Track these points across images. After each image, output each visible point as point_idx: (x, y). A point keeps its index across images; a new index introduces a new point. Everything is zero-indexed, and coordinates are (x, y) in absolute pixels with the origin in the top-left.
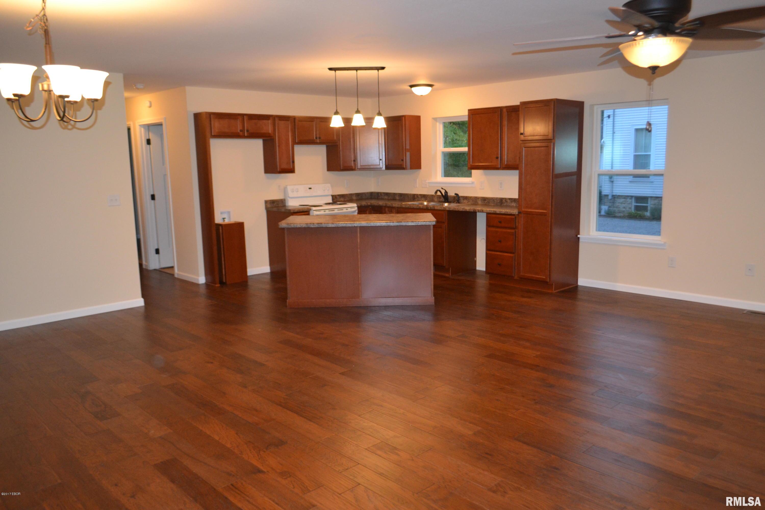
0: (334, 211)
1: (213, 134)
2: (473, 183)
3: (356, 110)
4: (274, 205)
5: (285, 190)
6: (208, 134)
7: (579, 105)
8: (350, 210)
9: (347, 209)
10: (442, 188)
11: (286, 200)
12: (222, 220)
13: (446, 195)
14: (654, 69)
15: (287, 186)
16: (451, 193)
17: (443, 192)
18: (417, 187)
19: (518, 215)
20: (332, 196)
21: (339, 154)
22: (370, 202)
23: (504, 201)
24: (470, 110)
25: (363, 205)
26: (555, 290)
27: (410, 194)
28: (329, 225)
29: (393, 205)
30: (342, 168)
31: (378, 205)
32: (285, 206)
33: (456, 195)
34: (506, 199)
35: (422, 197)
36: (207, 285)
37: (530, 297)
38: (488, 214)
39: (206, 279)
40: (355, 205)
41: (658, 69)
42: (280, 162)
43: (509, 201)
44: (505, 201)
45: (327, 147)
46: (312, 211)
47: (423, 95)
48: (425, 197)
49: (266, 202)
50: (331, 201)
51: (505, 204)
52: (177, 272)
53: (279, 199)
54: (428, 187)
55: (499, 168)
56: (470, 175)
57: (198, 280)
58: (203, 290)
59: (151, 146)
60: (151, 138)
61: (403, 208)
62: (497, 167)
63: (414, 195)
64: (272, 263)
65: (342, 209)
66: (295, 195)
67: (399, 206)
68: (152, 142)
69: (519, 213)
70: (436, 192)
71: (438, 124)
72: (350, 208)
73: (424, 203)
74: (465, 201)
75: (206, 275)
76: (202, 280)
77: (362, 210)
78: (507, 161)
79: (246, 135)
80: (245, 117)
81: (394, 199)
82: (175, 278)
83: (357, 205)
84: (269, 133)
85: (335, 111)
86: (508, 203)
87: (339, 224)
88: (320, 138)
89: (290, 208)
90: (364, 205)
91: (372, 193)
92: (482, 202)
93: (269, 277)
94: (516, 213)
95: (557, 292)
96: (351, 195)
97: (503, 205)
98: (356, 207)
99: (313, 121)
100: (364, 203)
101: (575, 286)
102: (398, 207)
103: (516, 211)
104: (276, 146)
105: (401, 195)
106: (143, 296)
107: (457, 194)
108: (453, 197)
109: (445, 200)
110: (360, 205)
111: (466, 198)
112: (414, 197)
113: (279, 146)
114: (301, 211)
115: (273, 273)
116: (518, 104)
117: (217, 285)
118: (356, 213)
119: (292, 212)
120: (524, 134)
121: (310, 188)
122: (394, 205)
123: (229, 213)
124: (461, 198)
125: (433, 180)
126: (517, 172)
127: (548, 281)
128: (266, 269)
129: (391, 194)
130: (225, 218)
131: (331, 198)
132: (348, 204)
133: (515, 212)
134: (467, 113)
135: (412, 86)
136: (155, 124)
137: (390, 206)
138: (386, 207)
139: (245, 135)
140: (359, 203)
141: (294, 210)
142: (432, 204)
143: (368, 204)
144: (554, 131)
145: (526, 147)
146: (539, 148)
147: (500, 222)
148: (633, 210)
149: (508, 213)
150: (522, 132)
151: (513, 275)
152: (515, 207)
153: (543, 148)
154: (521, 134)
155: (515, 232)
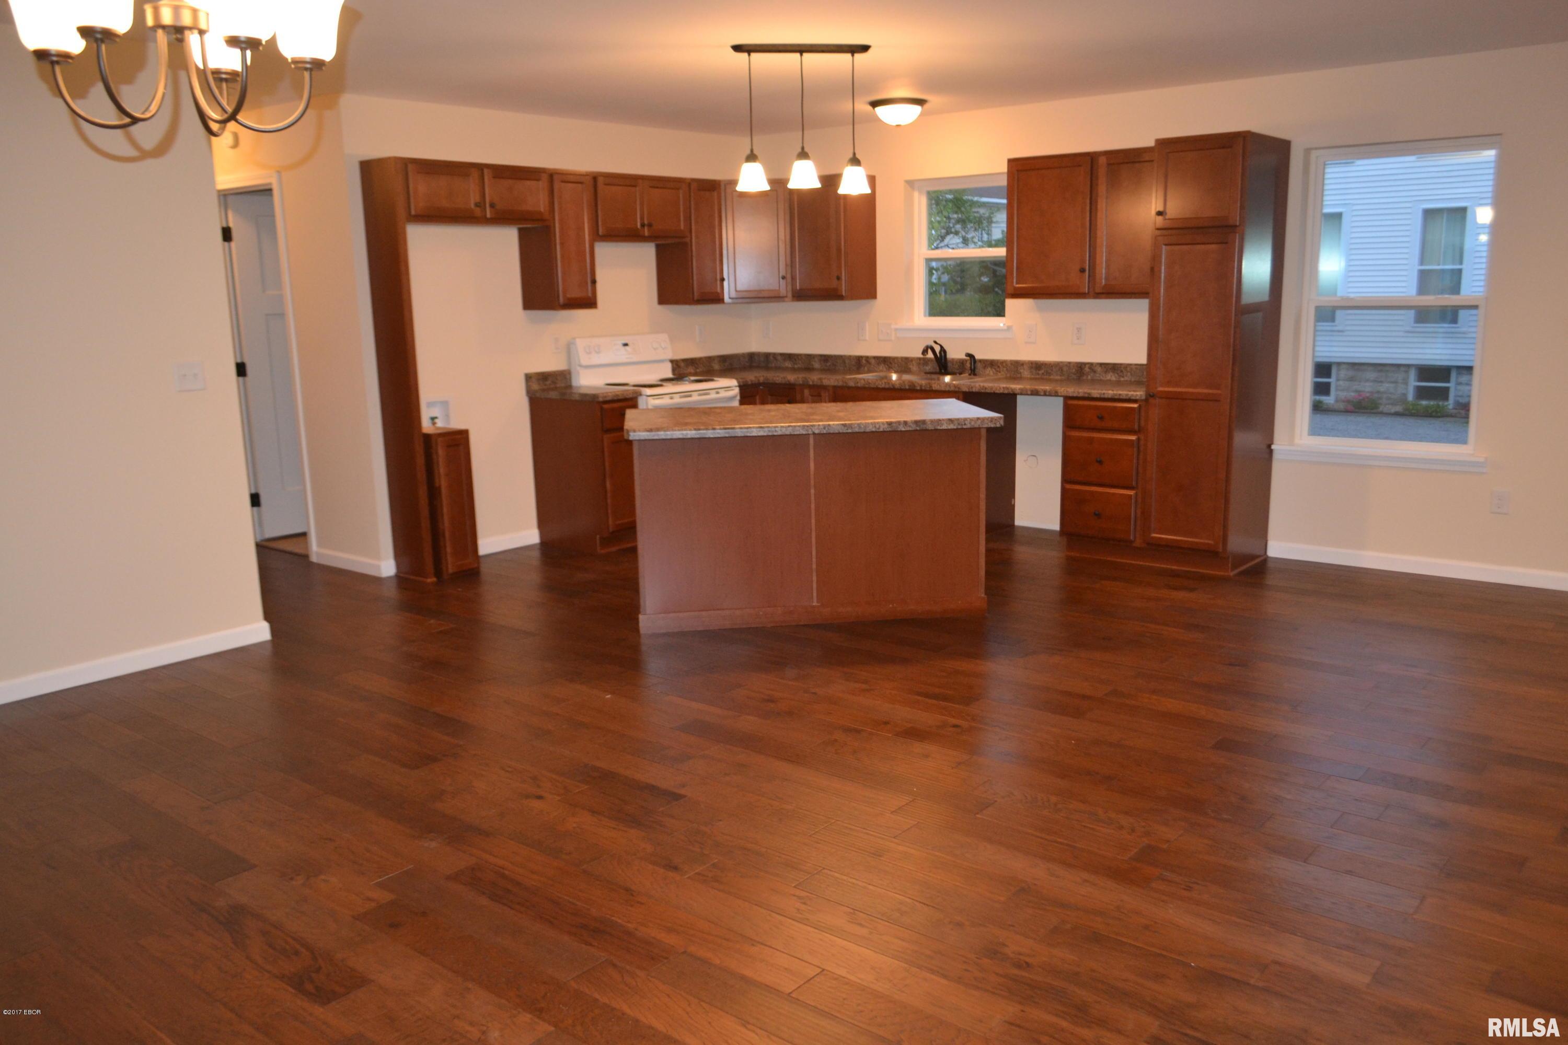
0: (690, 396)
1: (413, 212)
2: (1009, 328)
3: (800, 150)
4: (545, 385)
5: (569, 349)
6: (401, 213)
7: (1281, 148)
8: (723, 394)
9: (718, 393)
10: (935, 342)
11: (573, 371)
12: (430, 421)
13: (943, 358)
15: (574, 339)
16: (955, 353)
17: (937, 349)
18: (865, 340)
19: (1146, 400)
20: (672, 361)
21: (690, 263)
22: (763, 376)
23: (1087, 369)
24: (1010, 161)
25: (750, 383)
26: (1232, 570)
27: (850, 357)
28: (752, 432)
29: (824, 381)
30: (696, 298)
31: (784, 382)
32: (570, 387)
33: (968, 358)
34: (1091, 365)
35: (878, 364)
36: (401, 579)
37: (1192, 590)
38: (1067, 398)
39: (398, 566)
40: (734, 382)
42: (566, 285)
43: (1099, 369)
44: (1090, 368)
45: (658, 247)
46: (644, 397)
47: (902, 123)
48: (887, 362)
49: (528, 377)
50: (670, 375)
51: (1089, 377)
52: (317, 551)
53: (558, 371)
54: (893, 338)
55: (1085, 293)
56: (999, 312)
57: (379, 567)
58: (391, 592)
59: (233, 244)
60: (231, 225)
61: (849, 388)
62: (1081, 291)
63: (859, 359)
64: (542, 522)
65: (705, 392)
66: (596, 359)
67: (840, 384)
68: (235, 234)
69: (1150, 396)
70: (925, 352)
71: (916, 194)
72: (723, 390)
73: (891, 377)
74: (989, 371)
75: (398, 555)
76: (387, 567)
77: (749, 395)
78: (1106, 279)
79: (488, 215)
80: (486, 171)
81: (809, 369)
82: (313, 563)
83: (738, 382)
84: (540, 213)
85: (748, 152)
86: (1098, 375)
87: (777, 429)
88: (650, 225)
89: (583, 391)
90: (752, 381)
91: (751, 356)
92: (1031, 372)
93: (536, 554)
94: (1141, 397)
95: (1237, 574)
96: (710, 359)
97: (1085, 378)
98: (736, 386)
99: (635, 186)
100: (752, 377)
101: (1262, 558)
102: (835, 387)
103: (1142, 393)
104: (555, 245)
105: (825, 358)
106: (267, 617)
107: (970, 356)
108: (960, 362)
109: (940, 369)
110: (743, 382)
111: (992, 364)
112: (860, 363)
113: (562, 244)
114: (621, 397)
115: (546, 546)
116: (1152, 143)
117: (429, 580)
118: (736, 403)
119: (601, 399)
120: (1166, 214)
121: (626, 345)
122: (826, 382)
123: (445, 404)
124: (979, 365)
125: (904, 323)
126: (1144, 303)
127: (1221, 550)
128: (531, 536)
129: (800, 357)
130: (436, 418)
131: (669, 366)
132: (718, 381)
133: (1141, 395)
134: (1004, 168)
135: (875, 104)
136: (244, 190)
137: (815, 383)
138: (805, 385)
139: (485, 215)
140: (742, 378)
141: (606, 397)
142: (907, 377)
143: (759, 380)
144: (1242, 207)
145: (1171, 245)
146: (1203, 246)
147: (1101, 418)
148: (1410, 397)
149: (1121, 397)
150: (1161, 209)
151: (1132, 538)
152: (1138, 383)
153: (1213, 246)
154: (1159, 213)
155: (1139, 439)
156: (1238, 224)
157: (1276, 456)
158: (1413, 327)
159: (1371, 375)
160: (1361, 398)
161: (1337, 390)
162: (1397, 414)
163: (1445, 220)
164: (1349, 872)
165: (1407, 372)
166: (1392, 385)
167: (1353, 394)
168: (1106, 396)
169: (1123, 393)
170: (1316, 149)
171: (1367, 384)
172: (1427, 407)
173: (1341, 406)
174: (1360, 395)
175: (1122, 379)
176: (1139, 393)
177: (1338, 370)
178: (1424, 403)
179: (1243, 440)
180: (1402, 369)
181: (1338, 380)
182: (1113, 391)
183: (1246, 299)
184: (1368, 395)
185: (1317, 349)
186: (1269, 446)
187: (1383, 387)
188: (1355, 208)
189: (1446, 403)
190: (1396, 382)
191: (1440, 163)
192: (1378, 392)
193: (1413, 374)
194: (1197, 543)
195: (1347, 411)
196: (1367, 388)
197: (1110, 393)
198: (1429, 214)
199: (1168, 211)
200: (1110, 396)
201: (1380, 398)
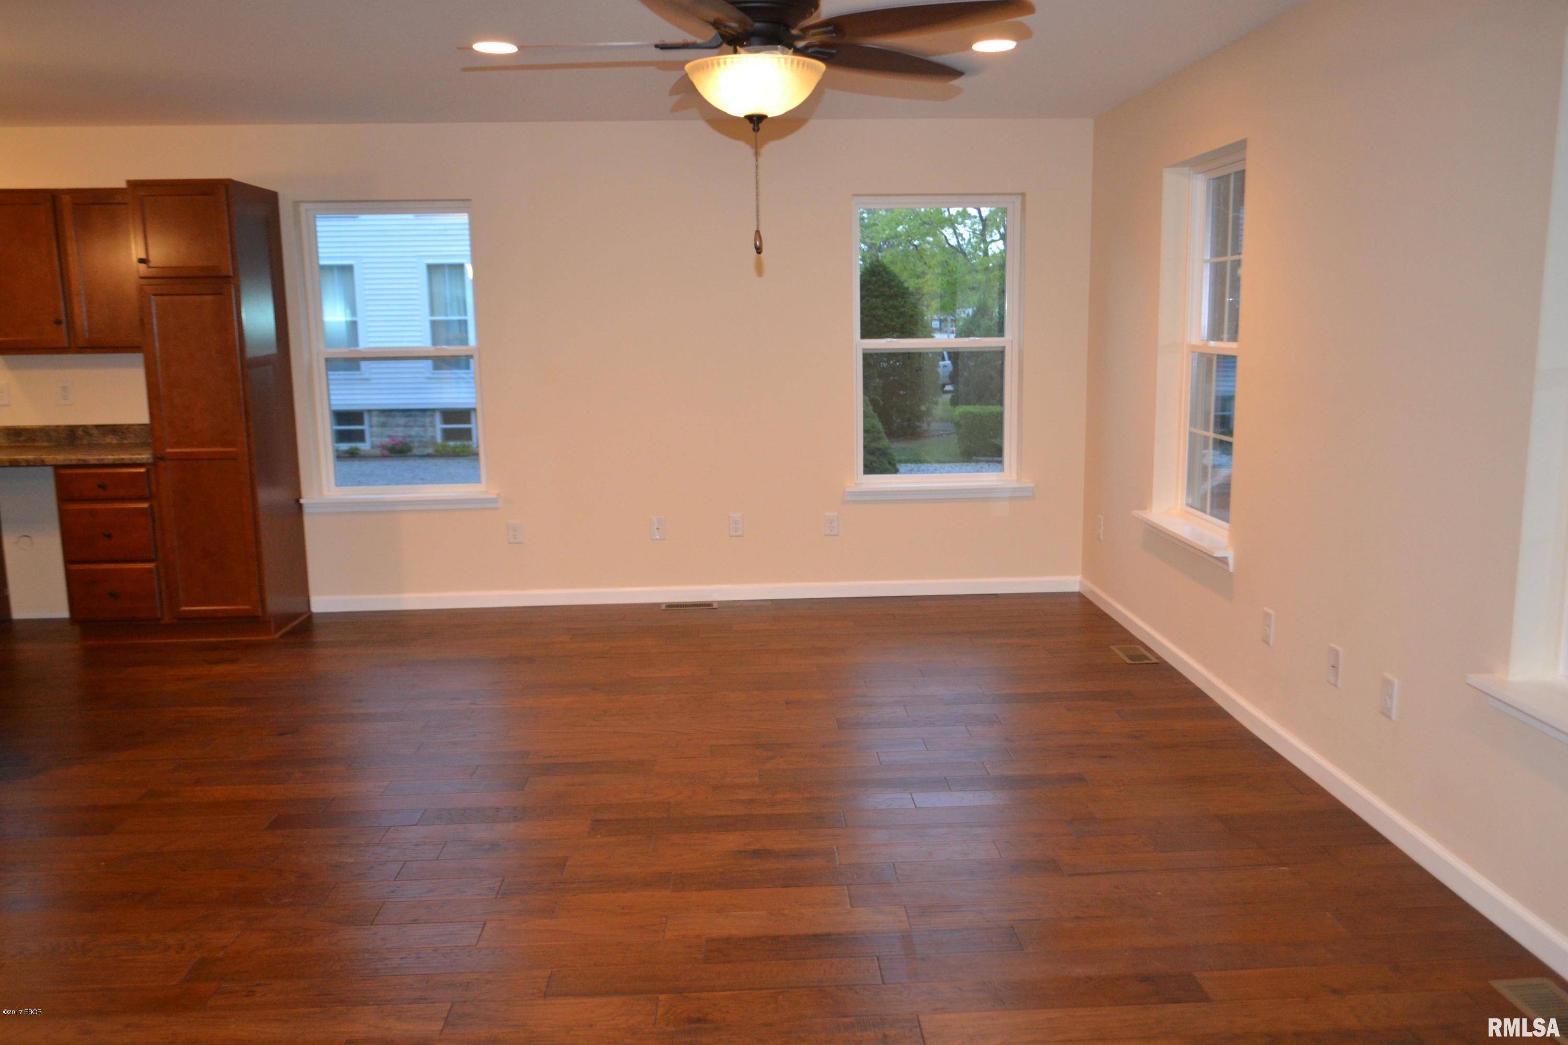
7: (268, 198)
14: (756, 120)
19: (155, 464)
26: (276, 632)
38: (58, 468)
41: (765, 121)
43: (95, 432)
51: (84, 442)
55: (66, 348)
62: (61, 345)
69: (159, 459)
78: (89, 331)
86: (95, 439)
92: (8, 439)
94: (148, 460)
95: (283, 636)
97: (78, 442)
101: (306, 615)
103: (148, 456)
116: (123, 183)
120: (149, 261)
126: (139, 358)
127: (260, 614)
133: (147, 458)
144: (234, 257)
145: (161, 295)
146: (197, 298)
147: (103, 487)
148: (439, 439)
149: (125, 462)
150: (142, 255)
151: (159, 615)
152: (143, 445)
153: (209, 298)
154: (141, 261)
155: (151, 507)
156: (231, 274)
157: (307, 510)
158: (433, 374)
159: (402, 420)
160: (394, 443)
161: (371, 436)
162: (429, 456)
163: (447, 275)
164: (415, 921)
165: (433, 416)
166: (422, 429)
167: (387, 440)
168: (106, 462)
169: (126, 457)
170: (305, 202)
171: (400, 429)
172: (455, 448)
173: (378, 452)
174: (394, 440)
175: (125, 442)
176: (145, 456)
177: (370, 416)
178: (452, 443)
179: (267, 496)
180: (428, 413)
181: (371, 426)
182: (113, 455)
183: (250, 353)
184: (400, 439)
185: (332, 397)
186: (297, 501)
187: (413, 431)
188: (365, 260)
189: (470, 443)
190: (424, 426)
191: (434, 222)
192: (410, 436)
193: (438, 418)
194: (234, 610)
195: (384, 456)
196: (399, 433)
197: (110, 457)
198: (432, 268)
199: (151, 258)
200: (111, 462)
201: (412, 442)
